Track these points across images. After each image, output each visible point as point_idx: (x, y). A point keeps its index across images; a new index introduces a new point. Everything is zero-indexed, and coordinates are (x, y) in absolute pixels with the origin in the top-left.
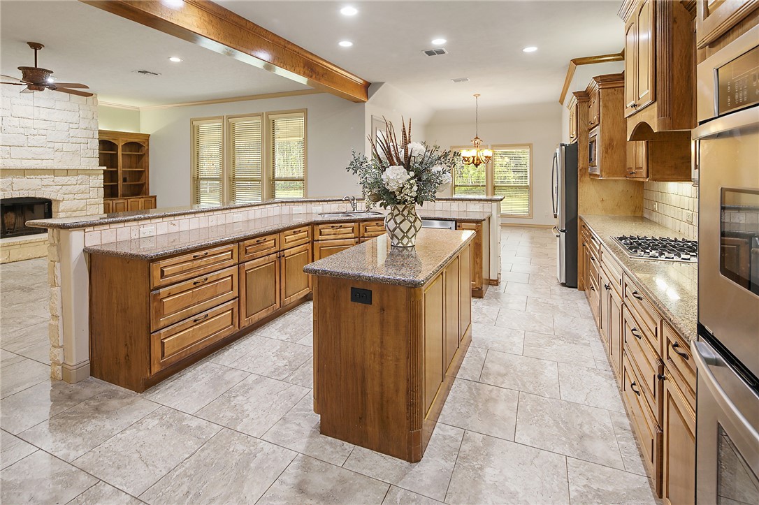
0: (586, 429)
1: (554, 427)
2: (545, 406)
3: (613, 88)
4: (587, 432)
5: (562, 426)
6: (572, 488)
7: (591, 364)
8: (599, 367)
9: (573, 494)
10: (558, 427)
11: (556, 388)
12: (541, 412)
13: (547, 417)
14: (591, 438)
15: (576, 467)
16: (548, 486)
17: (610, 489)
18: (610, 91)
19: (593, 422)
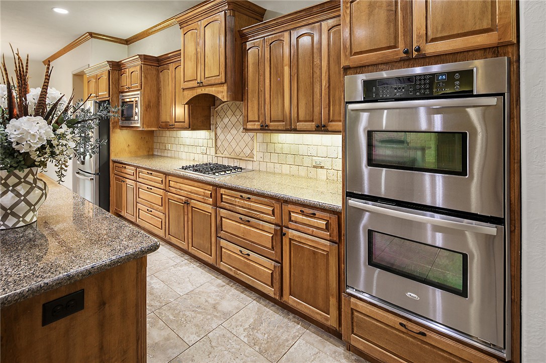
0: (211, 301)
1: (198, 315)
2: (178, 307)
3: (150, 65)
4: (213, 302)
5: (200, 310)
6: (242, 338)
7: (172, 263)
8: (178, 261)
9: (246, 340)
10: (199, 313)
11: (171, 291)
12: (181, 313)
13: (187, 313)
14: (218, 303)
15: (231, 326)
16: (233, 350)
17: (252, 320)
18: (149, 67)
19: (209, 295)
